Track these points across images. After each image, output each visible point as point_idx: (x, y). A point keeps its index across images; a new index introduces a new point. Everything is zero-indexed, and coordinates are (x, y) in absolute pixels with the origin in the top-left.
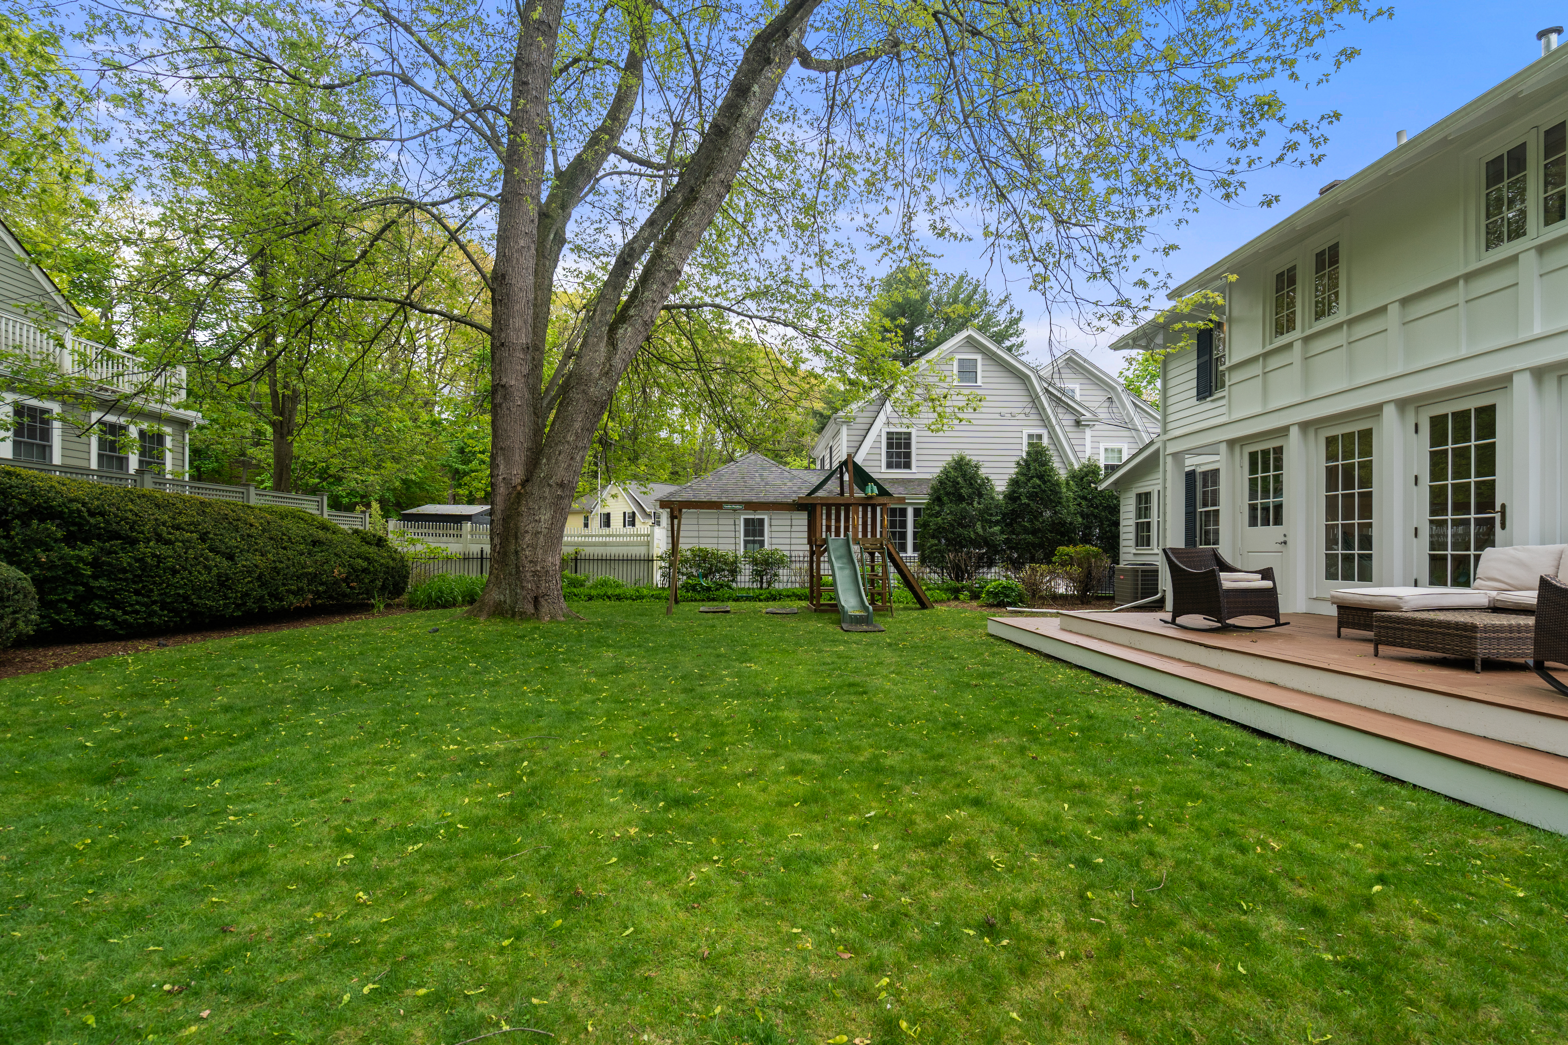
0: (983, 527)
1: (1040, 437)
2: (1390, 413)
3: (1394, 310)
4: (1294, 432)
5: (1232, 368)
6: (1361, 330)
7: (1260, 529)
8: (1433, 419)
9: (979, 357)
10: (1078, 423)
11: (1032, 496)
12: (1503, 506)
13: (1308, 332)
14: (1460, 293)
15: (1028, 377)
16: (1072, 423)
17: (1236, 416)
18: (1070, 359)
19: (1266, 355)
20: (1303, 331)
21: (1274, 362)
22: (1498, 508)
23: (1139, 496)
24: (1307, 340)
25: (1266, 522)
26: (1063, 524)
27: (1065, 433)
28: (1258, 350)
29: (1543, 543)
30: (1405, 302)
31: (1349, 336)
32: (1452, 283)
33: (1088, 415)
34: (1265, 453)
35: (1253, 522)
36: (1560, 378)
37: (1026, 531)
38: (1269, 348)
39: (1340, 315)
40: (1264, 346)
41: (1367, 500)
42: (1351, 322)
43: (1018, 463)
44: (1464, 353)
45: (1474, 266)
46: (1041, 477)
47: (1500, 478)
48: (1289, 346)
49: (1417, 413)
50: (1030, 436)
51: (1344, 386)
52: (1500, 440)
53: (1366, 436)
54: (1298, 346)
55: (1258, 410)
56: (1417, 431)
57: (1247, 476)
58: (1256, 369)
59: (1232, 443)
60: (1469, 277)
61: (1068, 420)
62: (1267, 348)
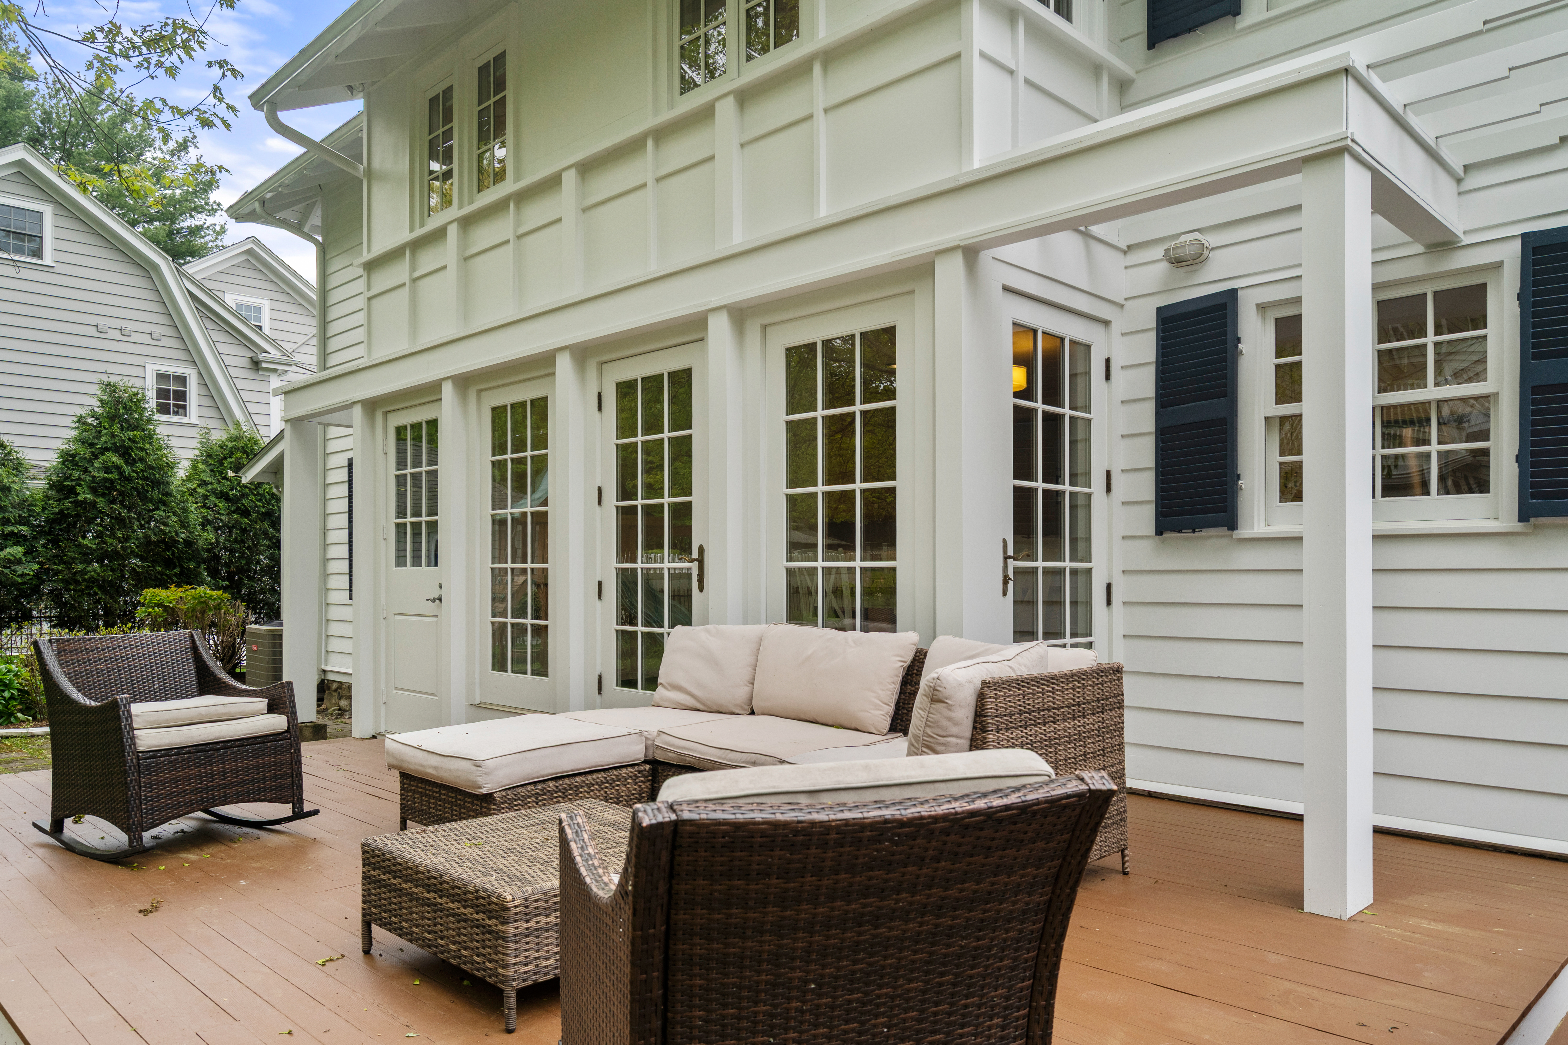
1: (182, 380)
2: (565, 369)
3: (570, 183)
4: (450, 392)
5: (371, 266)
6: (533, 214)
7: (409, 570)
8: (619, 388)
9: (48, 211)
10: (256, 365)
11: (102, 488)
12: (701, 549)
13: (468, 209)
14: (649, 163)
15: (156, 267)
16: (245, 362)
17: (379, 355)
18: (249, 252)
19: (416, 246)
20: (461, 207)
21: (425, 260)
22: (695, 555)
24: (467, 223)
25: (417, 559)
26: (169, 543)
27: (230, 379)
28: (404, 236)
29: (745, 622)
30: (583, 169)
31: (518, 223)
33: (274, 353)
34: (416, 427)
35: (400, 558)
36: (764, 327)
37: (86, 556)
38: (419, 232)
40: (412, 229)
41: (541, 527)
42: (520, 197)
43: (80, 420)
44: (654, 267)
45: (666, 116)
46: (124, 451)
47: (697, 500)
48: (441, 233)
49: (600, 373)
50: (162, 377)
51: (510, 315)
52: (697, 431)
53: (540, 410)
54: (453, 231)
55: (403, 348)
56: (600, 408)
57: (392, 471)
58: (402, 270)
59: (371, 406)
60: (659, 136)
61: (236, 356)
62: (416, 234)
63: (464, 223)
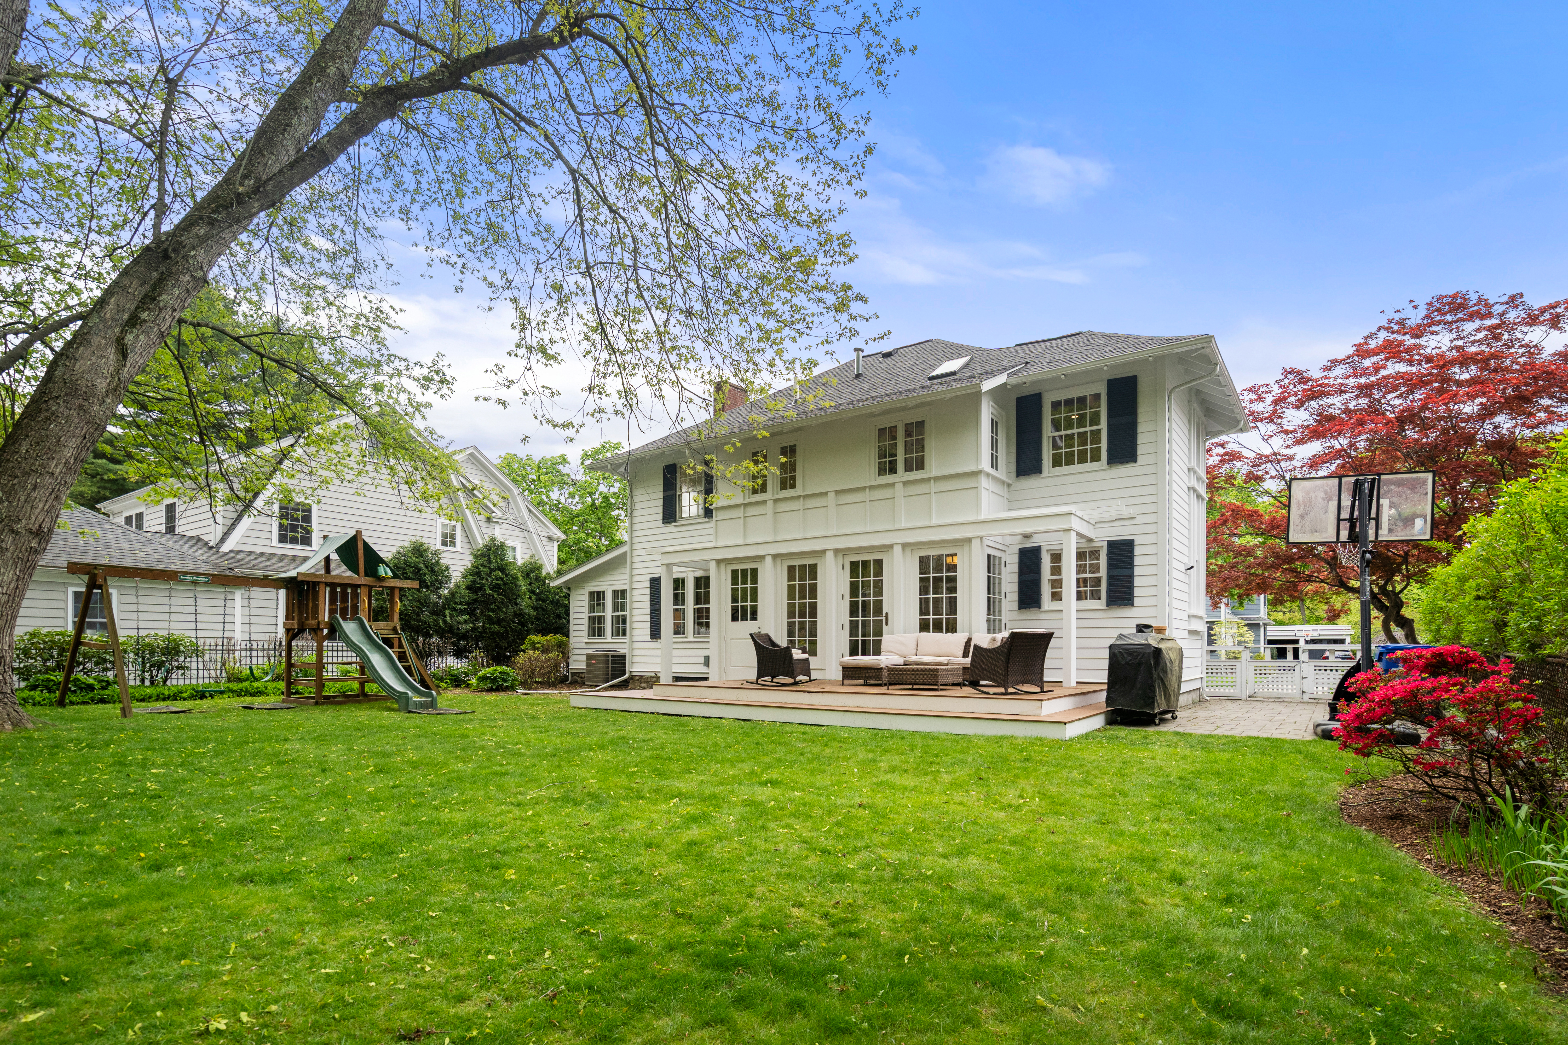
0: (451, 616)
1: (453, 528)
2: (830, 555)
3: (832, 495)
4: (769, 560)
5: (718, 509)
6: (811, 503)
7: (740, 623)
8: (852, 563)
11: (495, 588)
12: (887, 614)
13: (776, 497)
14: (867, 495)
17: (722, 543)
18: (471, 454)
19: (746, 505)
20: (772, 495)
21: (751, 511)
22: (884, 615)
23: (592, 594)
25: (744, 618)
28: (740, 501)
30: (837, 492)
31: (805, 505)
32: (863, 489)
33: (499, 513)
34: (744, 571)
35: (734, 618)
36: (912, 550)
39: (797, 492)
40: (743, 500)
41: (814, 608)
42: (805, 497)
44: (868, 529)
45: (873, 483)
47: (885, 598)
48: (764, 502)
49: (843, 558)
50: (444, 526)
51: (801, 536)
52: (885, 578)
53: (813, 568)
54: (769, 504)
55: (741, 542)
56: (843, 569)
57: (729, 586)
58: (739, 513)
59: (718, 562)
60: (871, 488)
62: (747, 501)
63: (776, 501)
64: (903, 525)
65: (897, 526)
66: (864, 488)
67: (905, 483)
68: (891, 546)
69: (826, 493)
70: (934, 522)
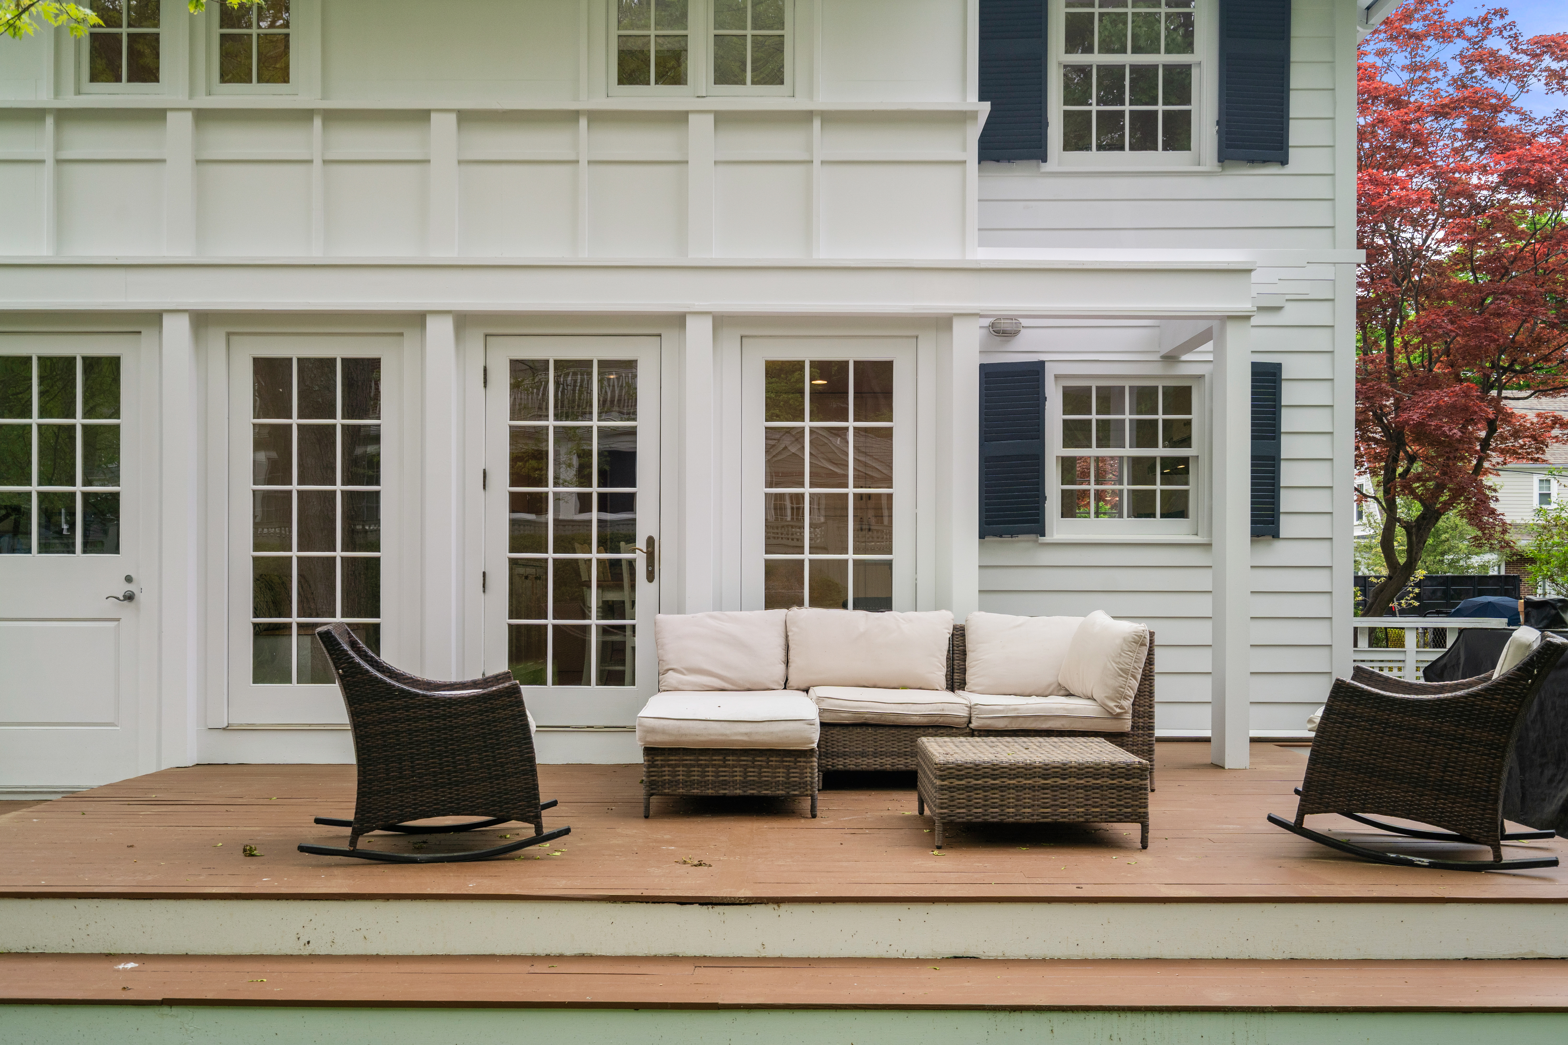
2: (434, 332)
3: (443, 125)
4: (172, 329)
6: (356, 142)
8: (518, 366)
12: (650, 539)
14: (578, 140)
19: (64, 116)
20: (192, 93)
21: (92, 140)
22: (641, 545)
30: (465, 118)
31: (325, 146)
32: (560, 117)
36: (742, 338)
39: (296, 93)
42: (332, 117)
44: (583, 252)
48: (151, 115)
49: (485, 346)
51: (314, 255)
52: (644, 423)
53: (364, 374)
54: (181, 122)
56: (485, 384)
58: (39, 141)
60: (597, 117)
62: (70, 101)
63: (202, 116)
64: (716, 255)
65: (695, 257)
66: (572, 116)
67: (722, 119)
68: (678, 320)
69: (422, 116)
70: (823, 255)
